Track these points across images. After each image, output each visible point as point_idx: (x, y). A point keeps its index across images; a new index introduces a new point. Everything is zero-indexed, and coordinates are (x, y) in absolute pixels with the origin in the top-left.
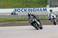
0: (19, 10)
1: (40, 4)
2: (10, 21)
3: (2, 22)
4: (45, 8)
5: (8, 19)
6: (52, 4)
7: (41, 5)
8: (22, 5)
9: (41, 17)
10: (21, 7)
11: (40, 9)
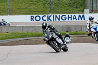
0: (38, 18)
1: (73, 7)
2: (23, 36)
3: (9, 38)
4: (81, 15)
5: (19, 32)
6: (94, 8)
7: (75, 10)
8: (44, 9)
9: (76, 29)
10: (41, 11)
11: (73, 15)
